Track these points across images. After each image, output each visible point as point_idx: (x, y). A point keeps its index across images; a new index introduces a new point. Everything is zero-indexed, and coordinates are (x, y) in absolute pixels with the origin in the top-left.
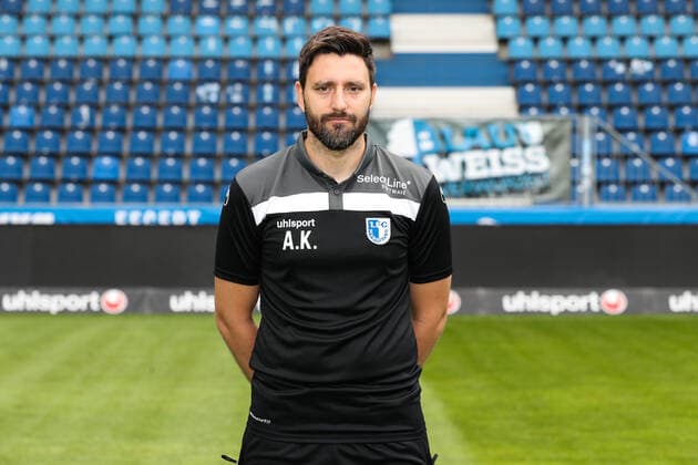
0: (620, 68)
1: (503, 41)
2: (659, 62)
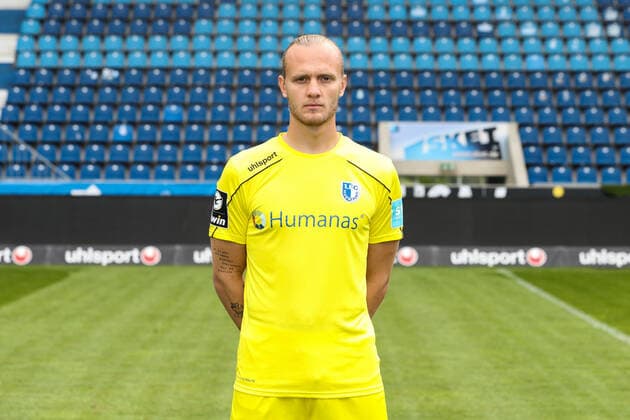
0: (94, 76)
1: (18, 53)
2: (121, 70)
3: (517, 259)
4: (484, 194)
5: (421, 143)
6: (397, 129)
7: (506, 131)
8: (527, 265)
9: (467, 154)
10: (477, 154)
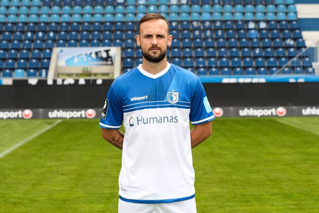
3: (81, 115)
4: (91, 82)
5: (73, 58)
6: (62, 51)
7: (115, 52)
8: (86, 117)
9: (96, 63)
10: (101, 62)
